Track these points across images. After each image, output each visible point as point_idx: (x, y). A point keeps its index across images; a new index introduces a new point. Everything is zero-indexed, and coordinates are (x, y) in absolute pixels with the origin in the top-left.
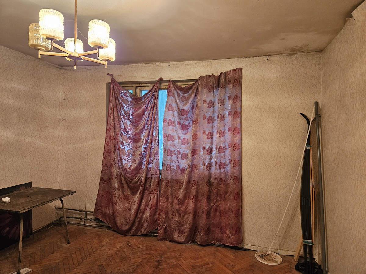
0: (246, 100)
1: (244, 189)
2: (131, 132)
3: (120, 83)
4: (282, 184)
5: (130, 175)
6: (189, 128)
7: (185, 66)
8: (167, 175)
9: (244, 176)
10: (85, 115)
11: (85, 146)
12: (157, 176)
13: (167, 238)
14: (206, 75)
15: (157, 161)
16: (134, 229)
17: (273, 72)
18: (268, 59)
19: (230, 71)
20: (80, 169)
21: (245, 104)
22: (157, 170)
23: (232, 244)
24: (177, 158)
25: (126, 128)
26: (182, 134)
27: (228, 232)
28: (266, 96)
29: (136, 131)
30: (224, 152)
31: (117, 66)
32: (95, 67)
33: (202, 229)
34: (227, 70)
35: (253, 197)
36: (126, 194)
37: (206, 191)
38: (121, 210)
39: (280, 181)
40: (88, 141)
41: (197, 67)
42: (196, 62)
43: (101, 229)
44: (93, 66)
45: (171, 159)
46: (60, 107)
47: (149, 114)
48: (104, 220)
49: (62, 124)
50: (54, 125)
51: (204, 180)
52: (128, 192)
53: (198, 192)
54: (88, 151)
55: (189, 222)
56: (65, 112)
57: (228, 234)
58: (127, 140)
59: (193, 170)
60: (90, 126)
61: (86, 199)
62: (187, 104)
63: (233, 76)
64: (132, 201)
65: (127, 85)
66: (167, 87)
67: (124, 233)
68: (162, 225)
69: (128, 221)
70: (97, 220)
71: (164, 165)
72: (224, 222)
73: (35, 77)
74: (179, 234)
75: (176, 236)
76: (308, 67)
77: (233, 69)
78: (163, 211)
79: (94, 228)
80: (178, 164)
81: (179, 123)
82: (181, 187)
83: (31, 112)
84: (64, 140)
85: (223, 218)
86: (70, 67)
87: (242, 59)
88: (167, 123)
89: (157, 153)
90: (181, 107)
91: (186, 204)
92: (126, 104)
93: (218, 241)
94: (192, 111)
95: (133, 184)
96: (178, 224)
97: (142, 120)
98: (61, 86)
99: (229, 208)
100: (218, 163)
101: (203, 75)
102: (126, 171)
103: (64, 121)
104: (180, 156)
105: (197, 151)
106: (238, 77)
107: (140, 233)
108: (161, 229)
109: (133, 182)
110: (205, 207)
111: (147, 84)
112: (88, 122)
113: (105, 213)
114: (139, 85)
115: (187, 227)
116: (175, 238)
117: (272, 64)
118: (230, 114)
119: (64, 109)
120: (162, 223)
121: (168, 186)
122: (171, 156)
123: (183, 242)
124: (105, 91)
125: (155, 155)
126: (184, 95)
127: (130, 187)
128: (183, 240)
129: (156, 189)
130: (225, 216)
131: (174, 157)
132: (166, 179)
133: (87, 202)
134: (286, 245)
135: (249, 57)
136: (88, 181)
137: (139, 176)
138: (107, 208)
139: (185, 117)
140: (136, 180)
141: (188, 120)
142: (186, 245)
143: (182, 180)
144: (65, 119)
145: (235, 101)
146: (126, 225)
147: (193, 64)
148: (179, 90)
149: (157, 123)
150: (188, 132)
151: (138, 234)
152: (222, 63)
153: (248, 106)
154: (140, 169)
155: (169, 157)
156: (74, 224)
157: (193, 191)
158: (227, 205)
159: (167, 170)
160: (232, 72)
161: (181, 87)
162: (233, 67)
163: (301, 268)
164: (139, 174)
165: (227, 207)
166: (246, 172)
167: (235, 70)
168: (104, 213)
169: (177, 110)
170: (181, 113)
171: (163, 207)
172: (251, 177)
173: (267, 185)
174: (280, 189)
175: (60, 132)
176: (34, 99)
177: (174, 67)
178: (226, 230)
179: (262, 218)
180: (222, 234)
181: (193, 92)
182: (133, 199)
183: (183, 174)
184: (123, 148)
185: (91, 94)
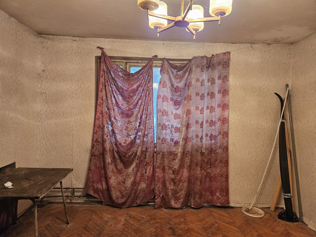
0: (232, 81)
1: (229, 157)
2: (123, 107)
3: (111, 58)
4: (260, 151)
5: (124, 149)
6: (180, 104)
7: (179, 45)
8: (163, 147)
9: (230, 145)
10: (70, 88)
11: (70, 122)
12: (153, 149)
13: (163, 206)
14: (199, 56)
15: (152, 134)
16: (130, 201)
17: (255, 58)
18: (252, 46)
19: (220, 54)
20: (64, 145)
21: (232, 84)
22: (152, 144)
23: (222, 204)
24: (171, 132)
25: (119, 104)
26: (174, 110)
27: (218, 194)
28: (249, 78)
29: (129, 106)
30: (215, 125)
31: (107, 39)
32: (81, 38)
33: (197, 194)
34: (217, 53)
35: (237, 163)
36: (119, 168)
37: (200, 160)
38: (115, 184)
39: (258, 148)
40: (73, 116)
41: (190, 47)
42: (189, 43)
43: (91, 205)
44: (79, 38)
45: (166, 132)
46: (39, 79)
47: (143, 90)
48: (96, 195)
49: (40, 98)
50: (33, 98)
51: (197, 151)
52: (120, 166)
53: (191, 162)
54: (74, 126)
55: (184, 189)
56: (45, 85)
57: (218, 196)
58: (119, 115)
59: (187, 142)
60: (76, 100)
61: (72, 176)
62: (181, 82)
63: (223, 58)
64: (125, 174)
65: (116, 60)
66: (160, 65)
67: (119, 206)
68: (158, 194)
69: (124, 194)
70: (88, 196)
71: (158, 138)
72: (214, 186)
73: (17, 43)
74: (175, 201)
75: (173, 203)
76: (281, 56)
77: (222, 52)
78: (159, 181)
79: (83, 204)
80: (171, 137)
81: (172, 99)
82: (175, 158)
83: (14, 82)
84: (43, 115)
85: (214, 183)
86: (50, 36)
87: (231, 44)
88: (161, 99)
89: (152, 128)
90: (176, 84)
91: (181, 173)
92: (118, 79)
93: (208, 203)
94: (185, 88)
95: (127, 158)
96: (173, 192)
97: (135, 95)
98: (39, 56)
99: (218, 174)
100: (209, 135)
101: (196, 55)
102: (121, 145)
103: (44, 94)
104: (173, 130)
105: (190, 125)
106: (227, 59)
107: (135, 204)
108: (158, 198)
109: (127, 156)
110: (199, 174)
111: (137, 60)
112: (73, 96)
113: (98, 188)
114: (128, 61)
115: (182, 194)
116: (172, 204)
117: (255, 51)
118: (219, 92)
119: (44, 82)
120: (158, 192)
121: (164, 158)
122: (166, 129)
123: (179, 207)
124: (93, 65)
125: (150, 129)
126: (177, 73)
127: (124, 161)
128: (179, 206)
129: (152, 162)
130: (215, 181)
131: (168, 131)
132: (162, 151)
133: (73, 179)
134: (262, 200)
135: (236, 43)
136: (74, 158)
137: (133, 150)
138: (100, 183)
139: (178, 93)
140: (130, 153)
141: (181, 96)
142: (182, 210)
143: (175, 151)
144: (44, 92)
145: (224, 81)
146: (122, 198)
147: (186, 45)
148: (172, 68)
149: (151, 98)
150: (179, 107)
151: (134, 205)
152: (213, 46)
153: (234, 86)
154: (134, 143)
155: (164, 131)
156: (59, 203)
157: (187, 160)
158: (217, 171)
159: (162, 143)
160: (222, 55)
161: (176, 65)
162: (223, 50)
163: (283, 216)
164: (133, 147)
165: (217, 173)
166: (232, 142)
167: (225, 53)
168: (96, 189)
169: (171, 87)
170: (175, 90)
171: (159, 178)
172: (235, 146)
173: (248, 152)
174: (258, 155)
175: (38, 107)
176: (17, 69)
177: (168, 46)
178: (216, 193)
179: (244, 179)
180: (213, 196)
181: (186, 71)
182: (126, 172)
183: (176, 146)
184: (116, 122)
185: (76, 67)
